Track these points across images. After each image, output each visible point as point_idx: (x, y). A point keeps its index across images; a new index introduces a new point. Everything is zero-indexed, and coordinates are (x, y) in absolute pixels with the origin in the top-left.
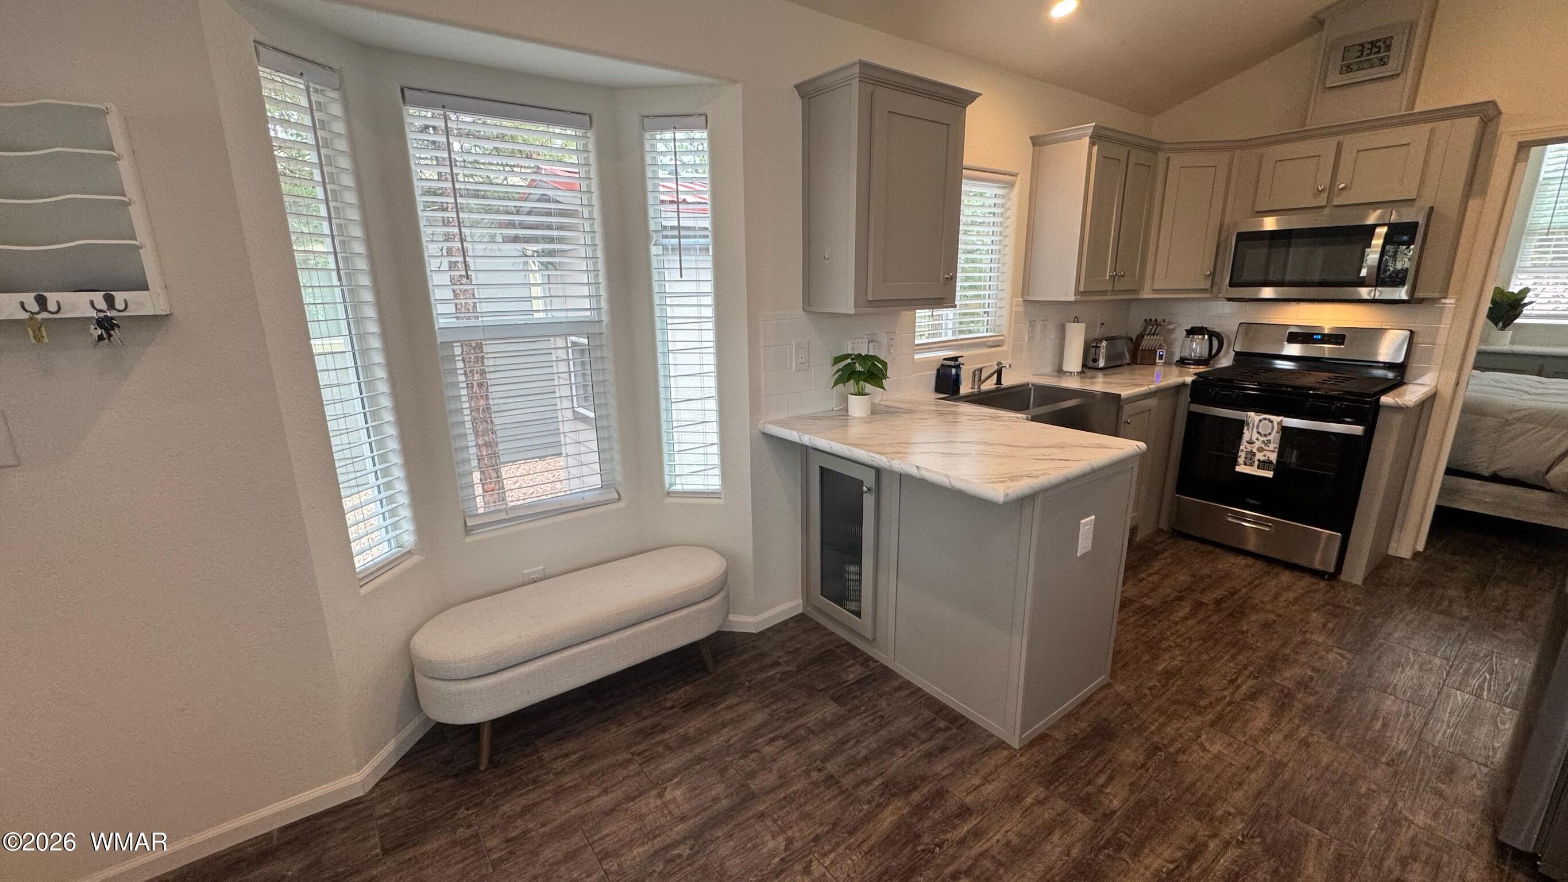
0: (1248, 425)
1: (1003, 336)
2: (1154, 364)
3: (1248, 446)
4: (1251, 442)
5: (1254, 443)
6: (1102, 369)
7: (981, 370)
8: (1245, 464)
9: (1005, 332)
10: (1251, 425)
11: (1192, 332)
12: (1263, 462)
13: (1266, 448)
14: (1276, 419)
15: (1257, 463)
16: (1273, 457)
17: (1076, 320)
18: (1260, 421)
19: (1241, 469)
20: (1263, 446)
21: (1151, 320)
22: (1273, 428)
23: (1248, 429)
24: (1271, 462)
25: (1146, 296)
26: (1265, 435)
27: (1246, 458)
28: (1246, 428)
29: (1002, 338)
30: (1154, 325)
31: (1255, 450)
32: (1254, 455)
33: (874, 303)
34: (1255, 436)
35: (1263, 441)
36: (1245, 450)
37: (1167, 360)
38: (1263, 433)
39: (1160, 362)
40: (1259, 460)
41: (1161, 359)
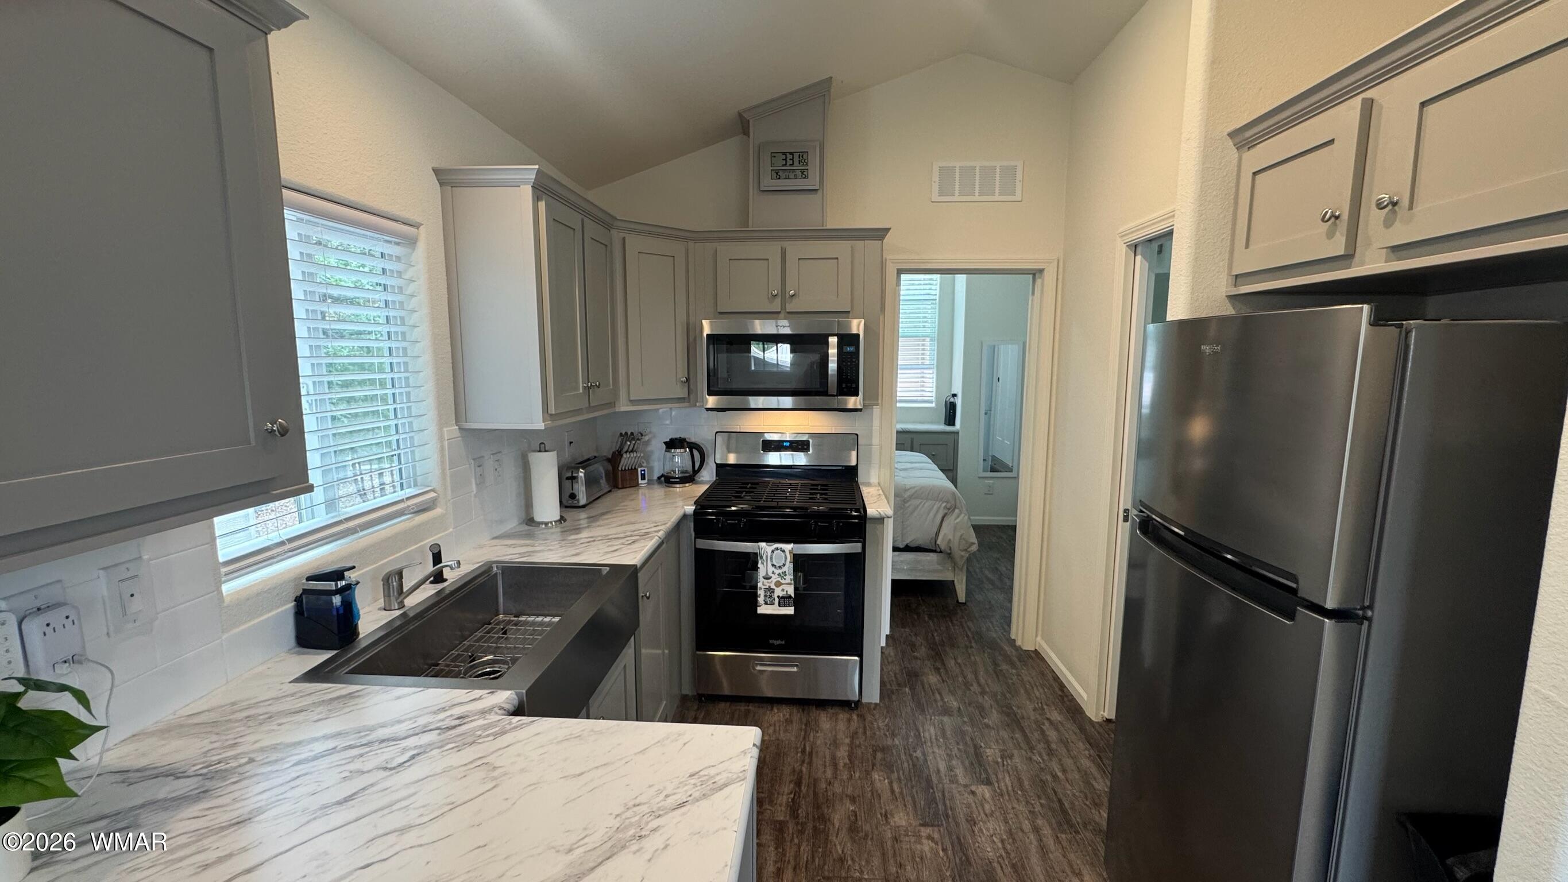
0: (762, 557)
1: (433, 490)
2: (637, 485)
3: (766, 581)
4: (767, 578)
5: (770, 578)
6: (584, 506)
8: (766, 603)
9: (435, 484)
10: (764, 558)
11: (672, 444)
12: (783, 597)
13: (783, 581)
14: (788, 547)
15: (777, 600)
16: (791, 590)
17: (543, 448)
18: (773, 551)
19: (762, 610)
20: (779, 579)
21: (626, 433)
22: (786, 558)
23: (762, 563)
24: (790, 597)
25: (623, 409)
26: (780, 567)
27: (765, 596)
28: (760, 562)
29: (432, 495)
30: (631, 439)
31: (773, 586)
32: (773, 592)
34: (771, 569)
35: (779, 575)
36: (763, 587)
37: (648, 480)
38: (778, 565)
39: (643, 482)
40: (778, 597)
41: (643, 478)
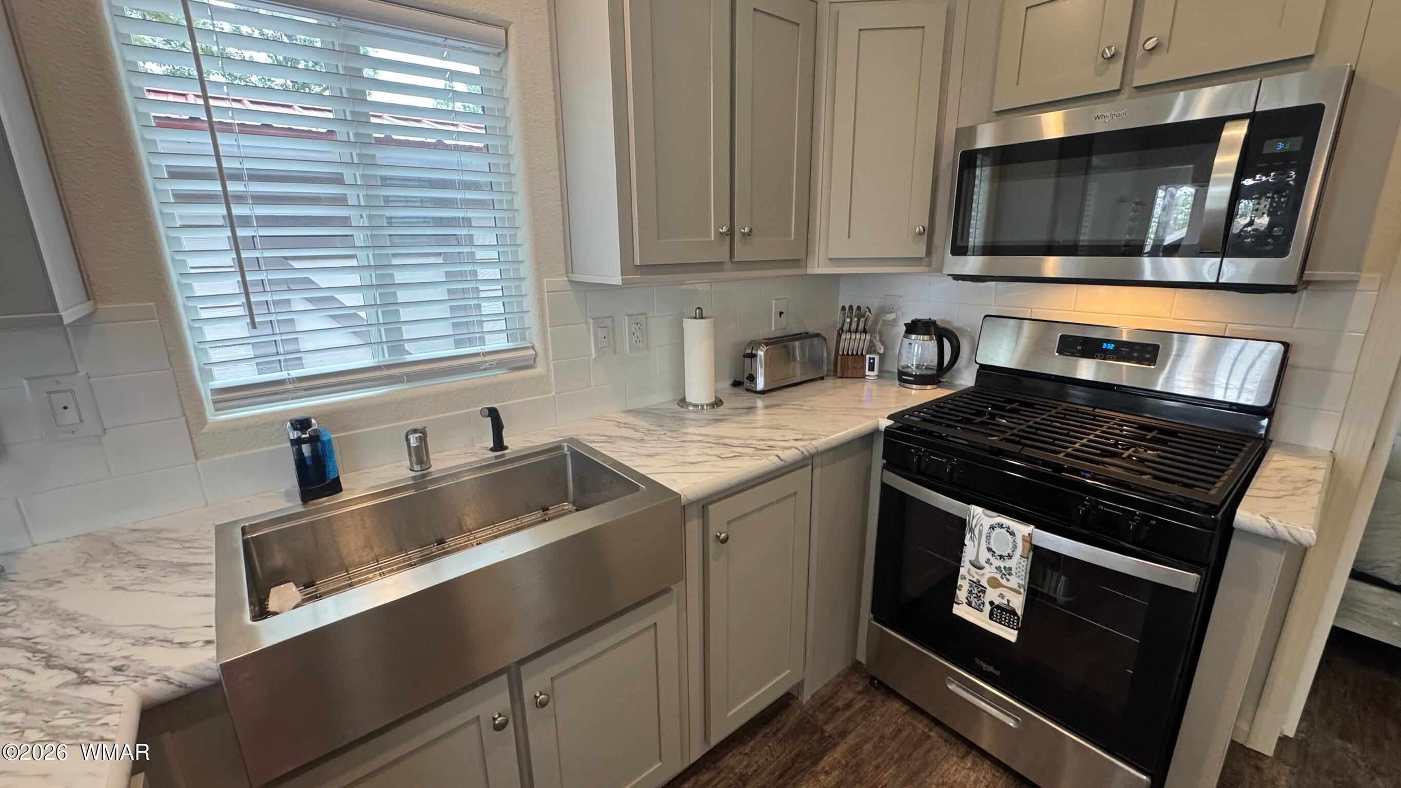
0: (972, 530)
1: (535, 348)
2: (863, 376)
3: (973, 570)
4: (977, 565)
5: (981, 568)
6: (762, 392)
8: (969, 604)
10: (976, 532)
12: (998, 607)
13: (1004, 582)
15: (988, 608)
16: (1018, 603)
18: (992, 528)
19: (961, 610)
20: (998, 576)
22: (1015, 547)
24: (1013, 612)
25: (818, 271)
26: (1001, 557)
27: (970, 592)
28: (968, 536)
31: (984, 582)
32: (984, 592)
34: (984, 555)
35: (998, 568)
36: (968, 577)
37: (880, 371)
38: (998, 553)
39: (871, 373)
40: (991, 603)
41: (872, 368)
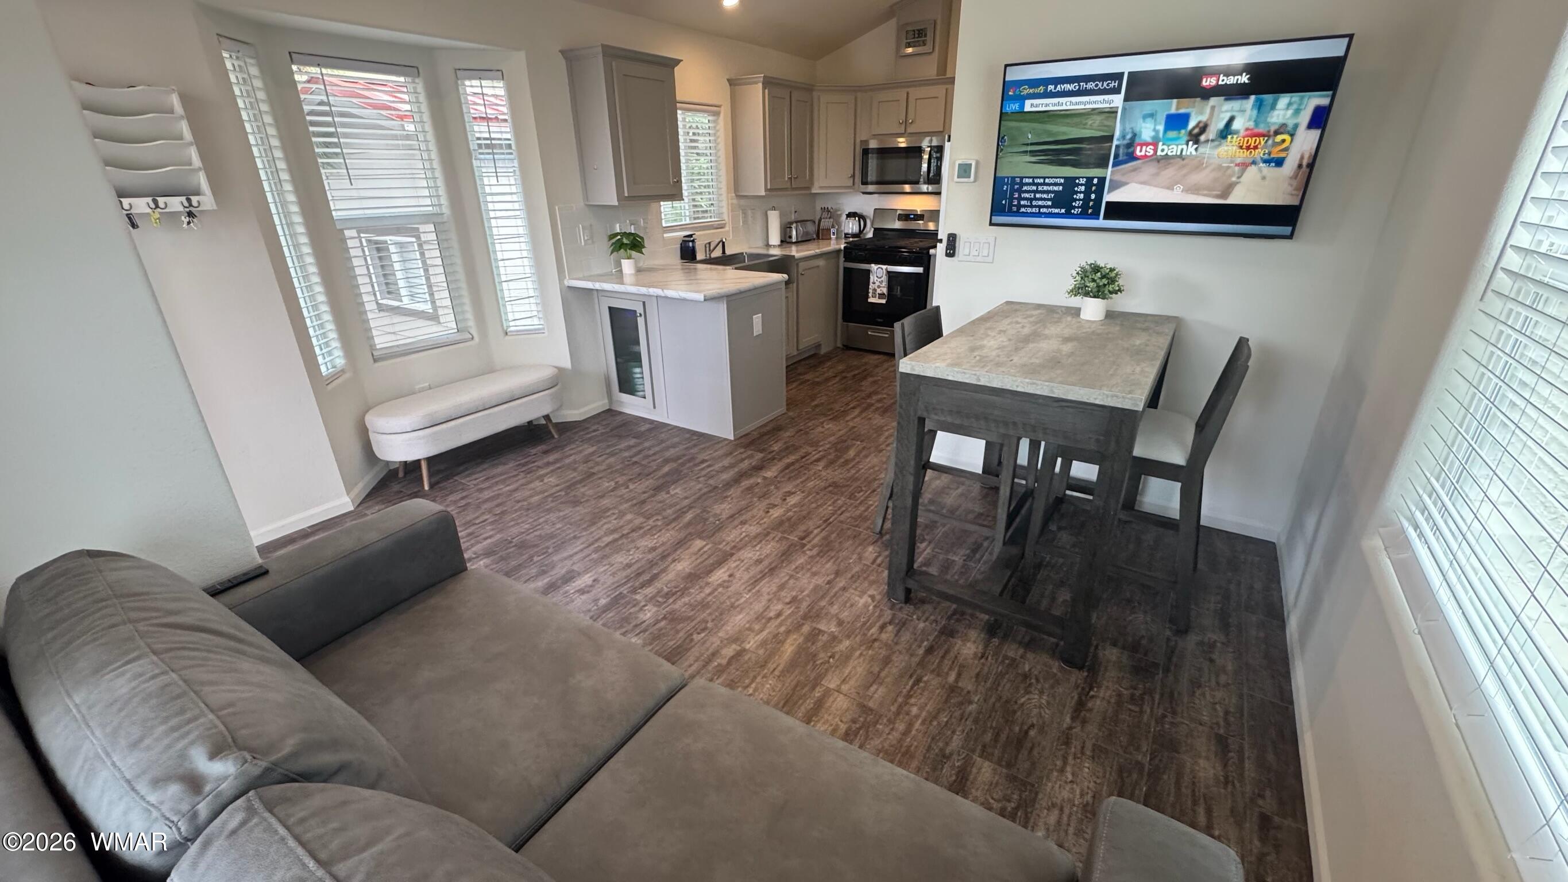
7: (710, 243)
11: (851, 215)
17: (774, 208)
30: (827, 212)
33: (630, 198)
